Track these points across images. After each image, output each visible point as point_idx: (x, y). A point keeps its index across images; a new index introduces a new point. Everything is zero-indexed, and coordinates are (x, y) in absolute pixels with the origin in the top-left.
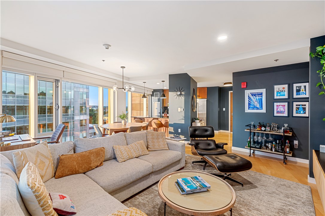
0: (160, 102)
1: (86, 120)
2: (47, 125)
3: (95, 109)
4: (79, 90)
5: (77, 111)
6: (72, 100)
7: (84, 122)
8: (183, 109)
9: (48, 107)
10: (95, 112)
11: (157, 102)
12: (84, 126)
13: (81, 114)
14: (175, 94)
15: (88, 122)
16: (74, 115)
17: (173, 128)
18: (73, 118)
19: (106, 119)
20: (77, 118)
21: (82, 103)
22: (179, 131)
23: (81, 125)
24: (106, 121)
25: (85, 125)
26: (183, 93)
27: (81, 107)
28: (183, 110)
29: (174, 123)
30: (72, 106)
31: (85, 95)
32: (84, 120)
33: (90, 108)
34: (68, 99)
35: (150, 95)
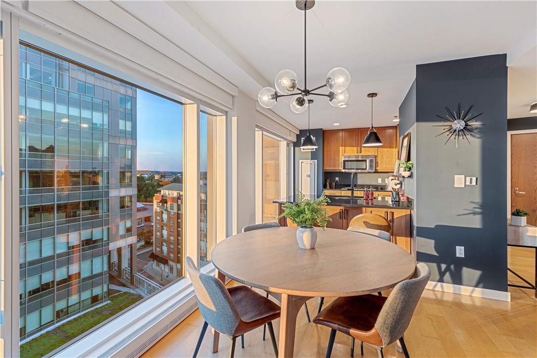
0: (316, 161)
1: (131, 197)
2: (57, 206)
3: (146, 176)
4: (117, 142)
5: (115, 180)
6: (105, 161)
7: (127, 199)
8: (474, 179)
9: (58, 172)
10: (147, 182)
11: (309, 161)
12: (128, 207)
13: (121, 186)
14: (441, 130)
15: (134, 199)
16: (108, 187)
17: (433, 242)
18: (107, 193)
19: (167, 194)
20: (114, 193)
21: (123, 165)
22: (460, 252)
23: (122, 207)
24: (166, 197)
25: (129, 205)
26: (475, 124)
27: (123, 174)
28: (474, 183)
29: (437, 226)
30: (105, 171)
31: (130, 151)
32: (128, 196)
33: (138, 175)
34: (97, 159)
35: (292, 144)
